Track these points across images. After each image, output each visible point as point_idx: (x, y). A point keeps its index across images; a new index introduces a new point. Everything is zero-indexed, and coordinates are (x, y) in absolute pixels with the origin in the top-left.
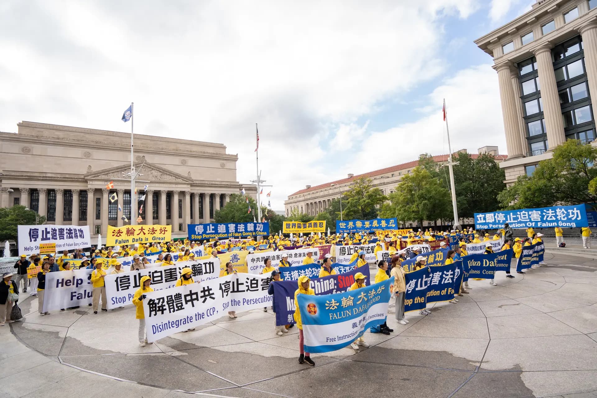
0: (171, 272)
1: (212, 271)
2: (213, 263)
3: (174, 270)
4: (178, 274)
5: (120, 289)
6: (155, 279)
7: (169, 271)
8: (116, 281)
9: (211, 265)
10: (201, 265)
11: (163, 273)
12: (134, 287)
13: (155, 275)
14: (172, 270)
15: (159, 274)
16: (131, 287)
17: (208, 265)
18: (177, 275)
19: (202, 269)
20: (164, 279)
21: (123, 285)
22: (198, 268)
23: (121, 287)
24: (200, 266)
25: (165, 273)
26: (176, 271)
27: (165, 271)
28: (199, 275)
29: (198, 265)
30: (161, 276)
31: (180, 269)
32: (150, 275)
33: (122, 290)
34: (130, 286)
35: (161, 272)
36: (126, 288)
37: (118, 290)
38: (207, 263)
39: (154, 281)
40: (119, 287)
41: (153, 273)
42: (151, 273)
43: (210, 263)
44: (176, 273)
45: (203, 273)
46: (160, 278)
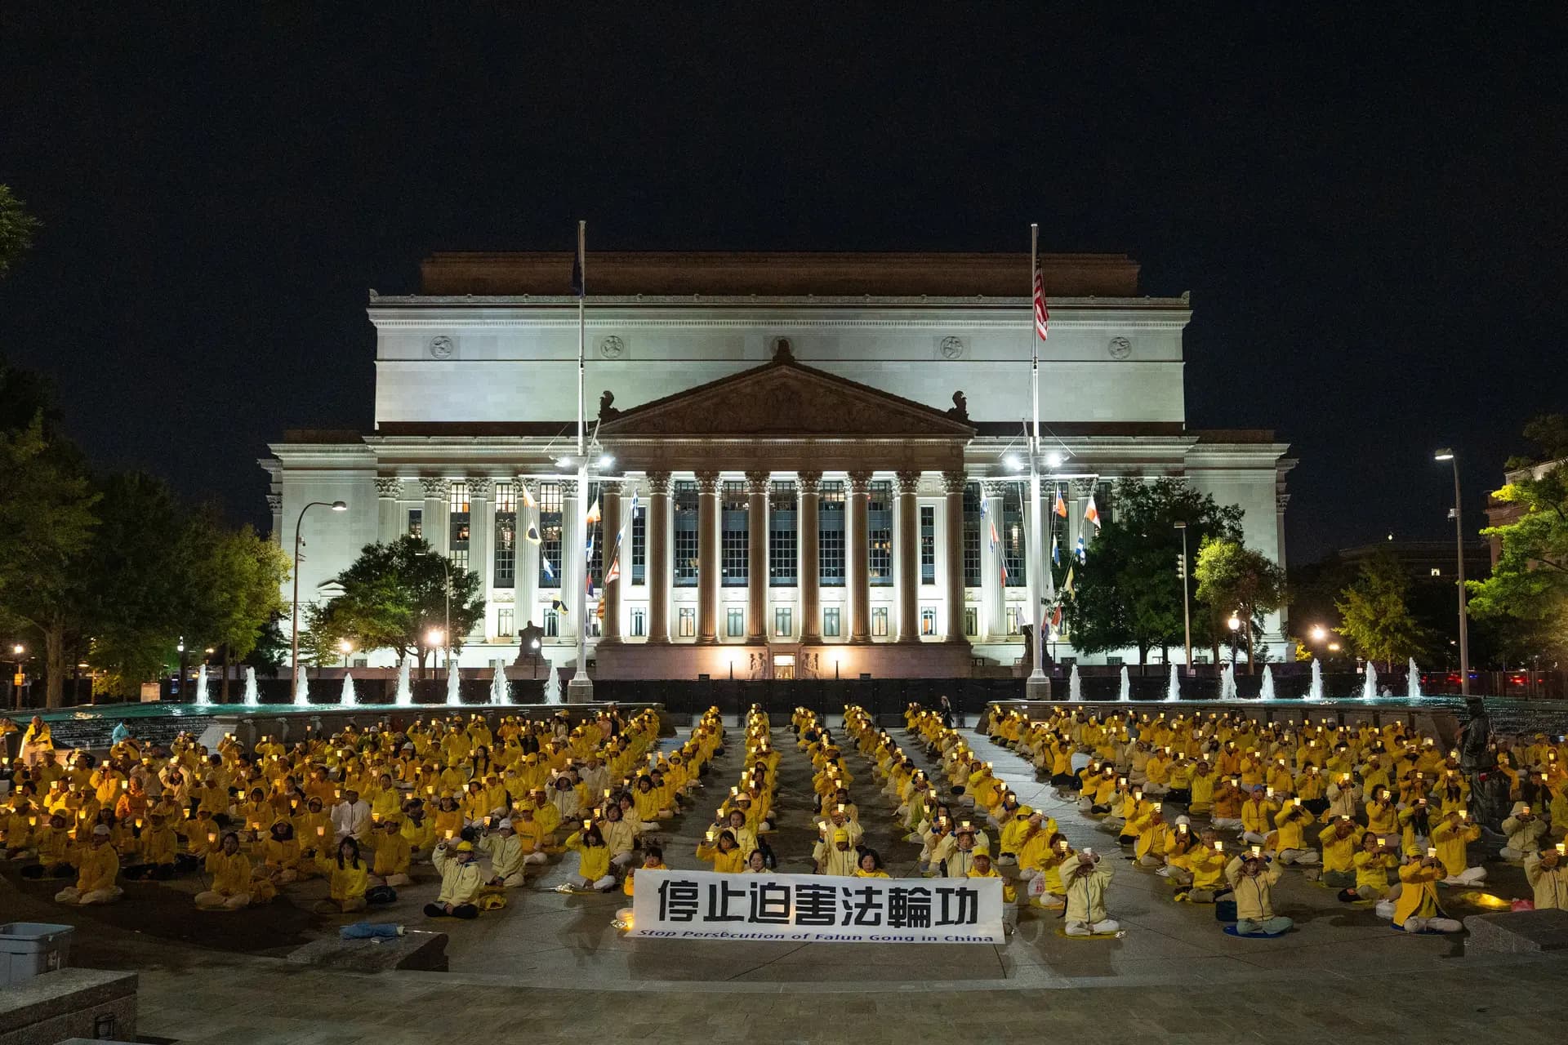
0: (816, 896)
1: (967, 917)
2: (974, 894)
3: (828, 892)
4: (839, 906)
5: (668, 915)
6: (769, 908)
7: (811, 892)
8: (662, 891)
9: (968, 899)
10: (929, 893)
11: (793, 893)
12: (706, 919)
13: (770, 895)
14: (821, 892)
15: (780, 895)
16: (698, 918)
17: (954, 901)
18: (834, 910)
19: (928, 908)
20: (793, 913)
21: (676, 907)
22: (911, 900)
23: (671, 912)
24: (919, 895)
25: (798, 895)
26: (834, 897)
27: (799, 888)
28: (916, 925)
29: (912, 893)
30: (786, 902)
31: (846, 892)
32: (756, 892)
33: (673, 919)
34: (695, 912)
35: (787, 890)
36: (685, 916)
37: (662, 918)
38: (952, 891)
39: (763, 913)
40: (668, 909)
41: (763, 889)
42: (759, 887)
43: (963, 893)
44: (833, 903)
45: (933, 922)
46: (781, 908)
